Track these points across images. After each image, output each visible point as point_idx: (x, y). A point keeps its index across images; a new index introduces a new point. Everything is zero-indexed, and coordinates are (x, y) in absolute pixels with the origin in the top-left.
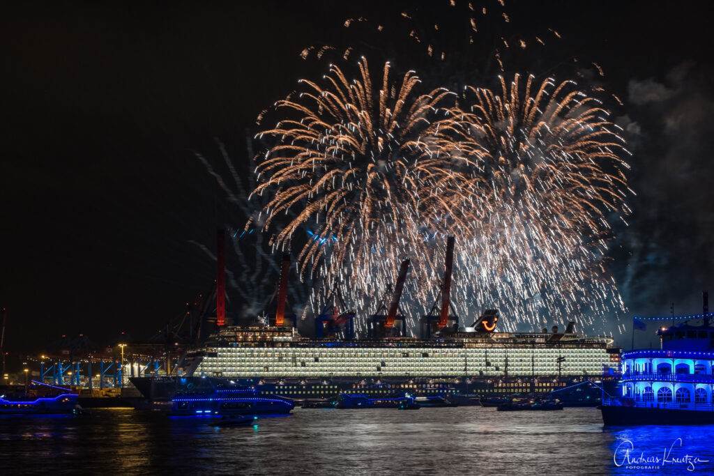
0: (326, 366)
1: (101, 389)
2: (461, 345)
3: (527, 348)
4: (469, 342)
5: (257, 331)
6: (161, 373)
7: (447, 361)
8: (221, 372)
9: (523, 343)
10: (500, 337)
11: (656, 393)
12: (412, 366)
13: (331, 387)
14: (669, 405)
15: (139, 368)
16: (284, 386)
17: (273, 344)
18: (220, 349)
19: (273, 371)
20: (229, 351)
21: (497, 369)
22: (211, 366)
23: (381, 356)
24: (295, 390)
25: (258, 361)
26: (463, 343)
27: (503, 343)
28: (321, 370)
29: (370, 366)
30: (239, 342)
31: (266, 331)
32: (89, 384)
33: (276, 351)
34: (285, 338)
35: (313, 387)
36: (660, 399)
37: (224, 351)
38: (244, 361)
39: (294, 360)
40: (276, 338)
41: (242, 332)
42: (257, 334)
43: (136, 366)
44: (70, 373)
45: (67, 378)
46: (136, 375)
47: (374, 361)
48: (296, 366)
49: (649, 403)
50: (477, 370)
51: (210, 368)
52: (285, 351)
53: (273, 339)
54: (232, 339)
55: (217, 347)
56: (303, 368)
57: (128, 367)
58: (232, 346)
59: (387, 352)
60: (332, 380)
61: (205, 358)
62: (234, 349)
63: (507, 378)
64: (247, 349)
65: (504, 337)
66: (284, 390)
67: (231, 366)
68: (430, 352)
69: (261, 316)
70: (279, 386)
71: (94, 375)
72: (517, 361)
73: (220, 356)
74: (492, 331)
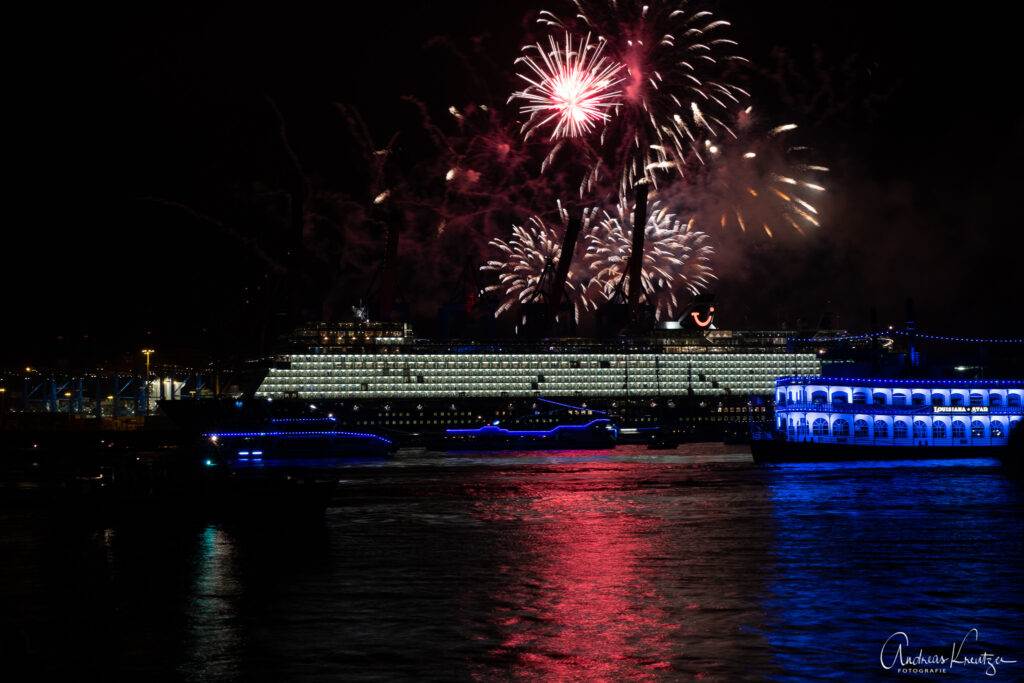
0: (455, 381)
1: (115, 418)
2: (659, 349)
3: (760, 352)
4: (672, 345)
5: (351, 329)
6: (204, 392)
7: (639, 373)
8: (296, 392)
9: (754, 345)
10: (718, 336)
11: (811, 426)
12: (586, 380)
13: (463, 414)
14: (825, 439)
15: (173, 386)
16: (390, 412)
17: (375, 348)
18: (294, 356)
19: (374, 389)
20: (308, 360)
21: (715, 385)
22: (282, 382)
23: (537, 367)
24: (408, 418)
25: (351, 375)
26: (662, 345)
27: (723, 346)
28: (447, 388)
29: (521, 381)
30: (323, 345)
31: (364, 328)
32: (97, 411)
33: (380, 360)
34: (393, 339)
35: (435, 414)
36: (815, 432)
37: (300, 360)
38: (330, 375)
39: (406, 373)
40: (379, 339)
41: (328, 330)
42: (351, 334)
43: (167, 383)
44: (68, 394)
45: (64, 400)
46: (168, 396)
47: (528, 374)
48: (409, 382)
49: (801, 438)
50: (684, 387)
51: (279, 386)
52: (393, 360)
53: (374, 341)
54: (313, 341)
55: (291, 354)
56: (420, 385)
57: (156, 384)
58: (312, 352)
59: (546, 359)
60: (465, 402)
61: (273, 370)
62: (315, 356)
63: (730, 399)
64: (336, 356)
65: (725, 336)
66: (391, 418)
67: (311, 382)
68: (612, 359)
69: (358, 307)
70: (384, 412)
71: (104, 397)
72: (745, 373)
73: (295, 367)
74: (707, 327)
